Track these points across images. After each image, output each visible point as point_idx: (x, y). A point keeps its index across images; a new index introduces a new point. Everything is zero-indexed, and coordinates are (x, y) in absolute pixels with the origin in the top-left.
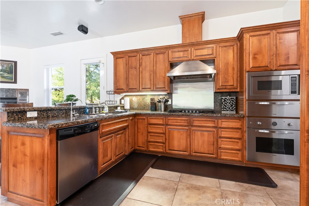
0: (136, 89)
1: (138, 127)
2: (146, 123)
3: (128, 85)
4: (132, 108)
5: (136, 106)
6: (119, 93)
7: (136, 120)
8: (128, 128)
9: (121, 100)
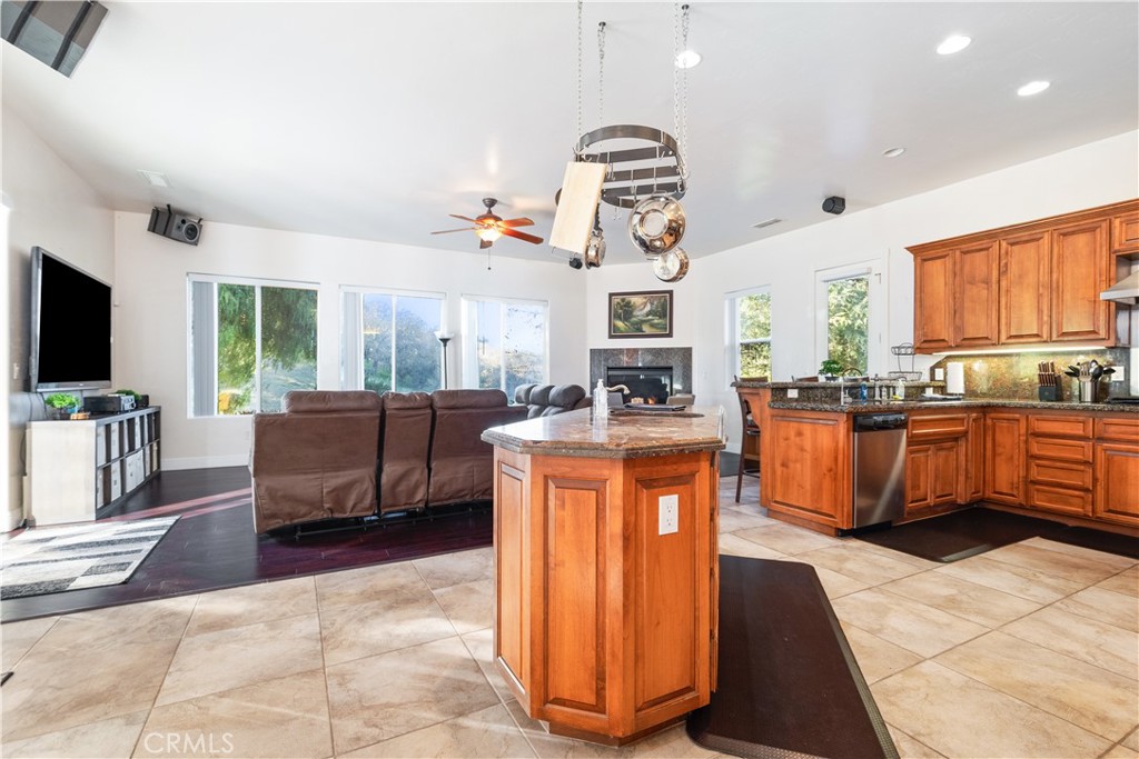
0: (987, 338)
1: (994, 440)
2: (1023, 431)
3: (959, 329)
4: (970, 392)
5: (983, 386)
6: (928, 351)
7: (989, 422)
8: (967, 440)
9: (932, 370)
